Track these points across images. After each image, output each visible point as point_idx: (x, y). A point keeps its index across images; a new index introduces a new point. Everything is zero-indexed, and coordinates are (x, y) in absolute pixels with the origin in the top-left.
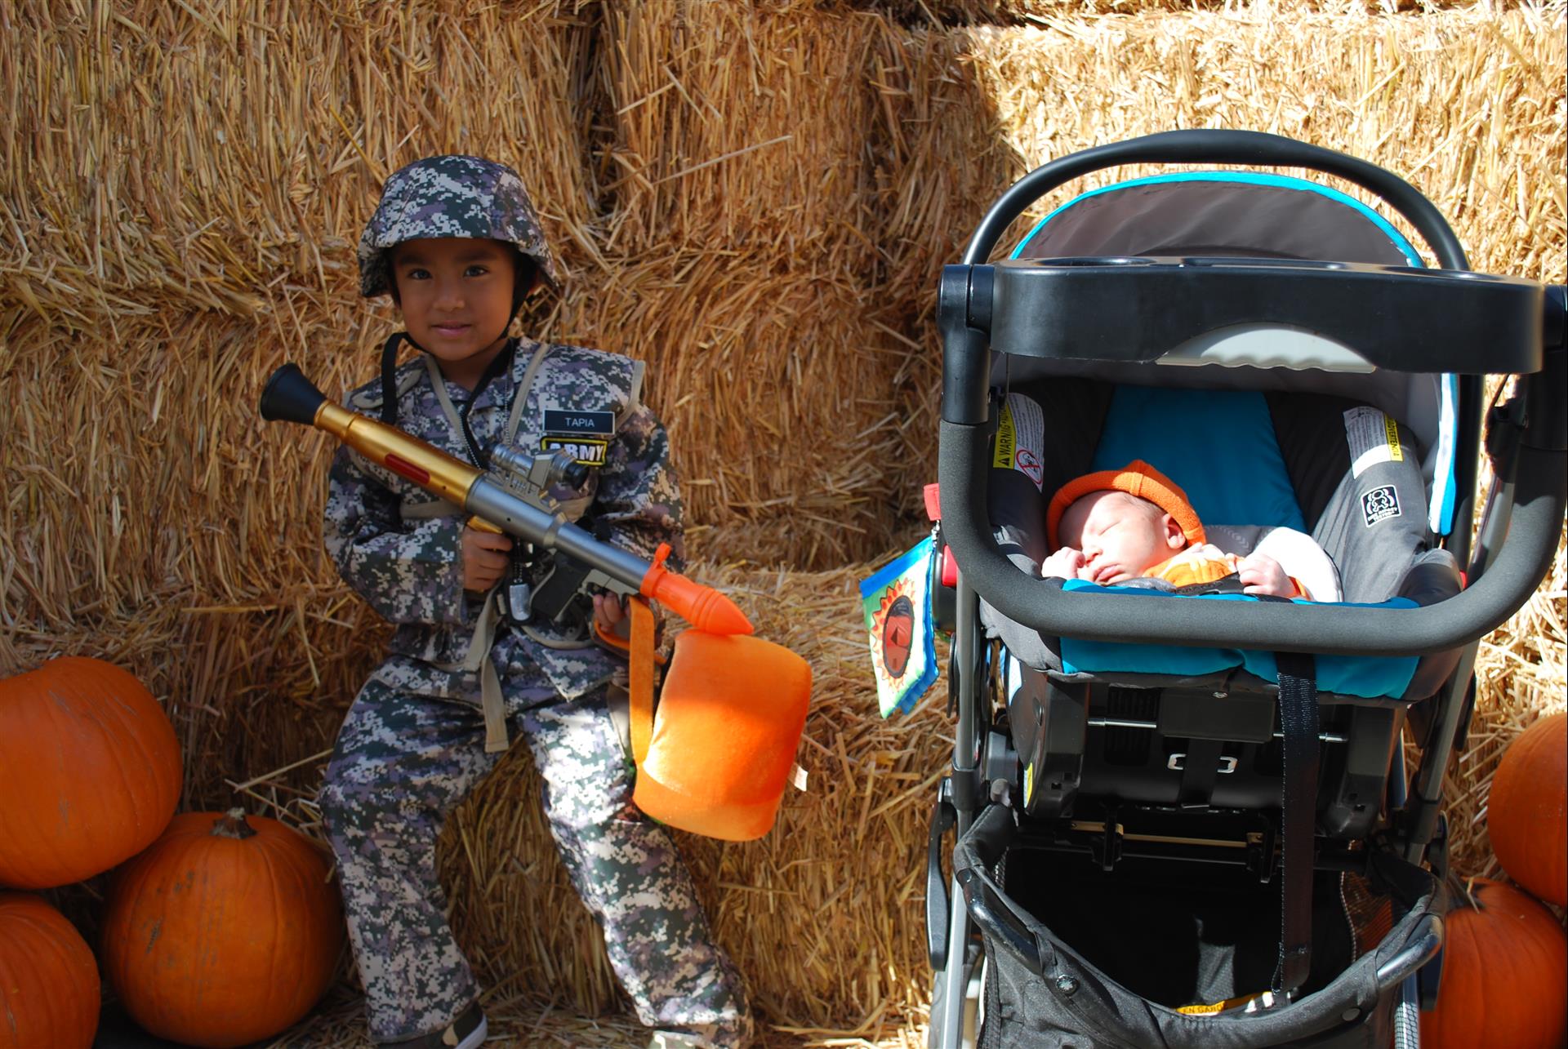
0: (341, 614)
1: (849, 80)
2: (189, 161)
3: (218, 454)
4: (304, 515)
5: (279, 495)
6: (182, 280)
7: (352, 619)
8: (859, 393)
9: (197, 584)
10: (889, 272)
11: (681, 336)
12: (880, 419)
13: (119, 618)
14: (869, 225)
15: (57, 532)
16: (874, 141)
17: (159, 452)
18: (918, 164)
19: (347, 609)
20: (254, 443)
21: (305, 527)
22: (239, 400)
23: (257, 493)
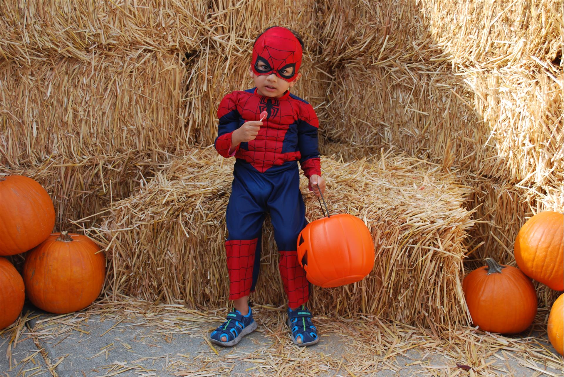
0: (117, 167)
2: (60, 3)
3: (71, 108)
4: (103, 131)
5: (94, 124)
6: (58, 46)
7: (120, 169)
8: (311, 94)
9: (64, 154)
10: (323, 51)
11: (244, 71)
12: (319, 104)
13: (36, 166)
14: (316, 32)
15: (13, 134)
16: (318, 2)
17: (50, 107)
18: (334, 10)
19: (119, 165)
20: (85, 105)
21: (104, 136)
22: (79, 89)
23: (86, 123)
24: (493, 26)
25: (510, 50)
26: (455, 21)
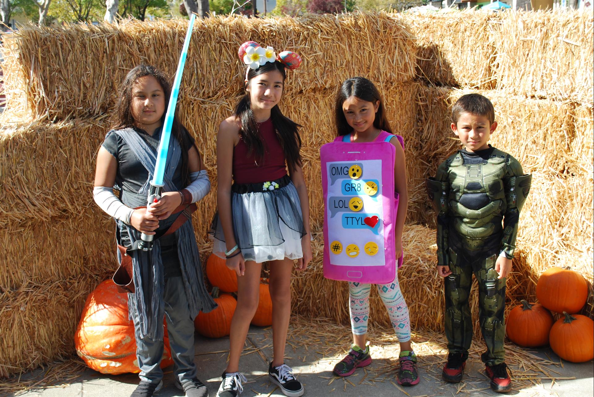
1: (412, 100)
8: (415, 177)
14: (417, 135)
16: (419, 114)
18: (429, 121)
24: (527, 145)
25: (537, 161)
26: (505, 139)
